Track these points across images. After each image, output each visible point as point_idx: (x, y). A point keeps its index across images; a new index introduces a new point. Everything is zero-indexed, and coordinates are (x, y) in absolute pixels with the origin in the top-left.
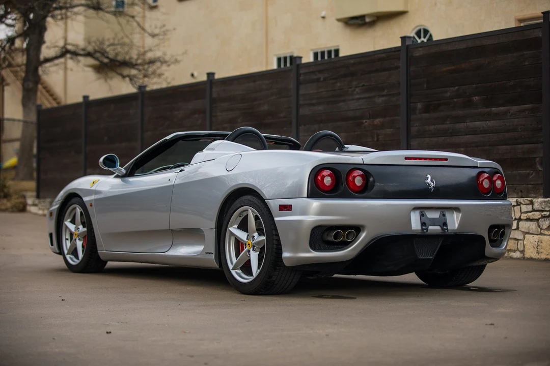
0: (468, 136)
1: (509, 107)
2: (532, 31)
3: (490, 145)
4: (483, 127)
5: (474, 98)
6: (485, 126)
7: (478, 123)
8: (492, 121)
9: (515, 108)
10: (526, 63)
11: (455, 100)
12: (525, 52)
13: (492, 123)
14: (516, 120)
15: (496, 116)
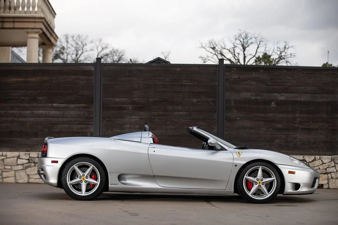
0: (33, 118)
1: (67, 105)
2: (86, 66)
3: (50, 124)
4: (46, 114)
5: (39, 98)
6: (47, 113)
7: (41, 112)
8: (53, 111)
9: (72, 106)
10: (82, 83)
11: (23, 98)
12: (81, 77)
13: (53, 112)
14: (73, 112)
15: (57, 108)
